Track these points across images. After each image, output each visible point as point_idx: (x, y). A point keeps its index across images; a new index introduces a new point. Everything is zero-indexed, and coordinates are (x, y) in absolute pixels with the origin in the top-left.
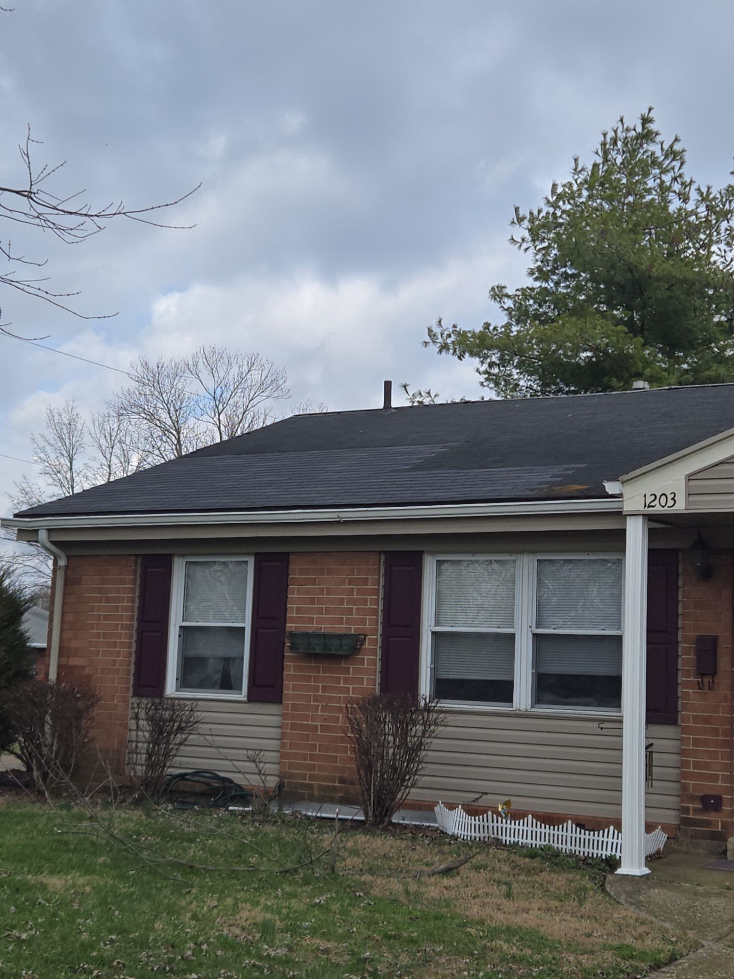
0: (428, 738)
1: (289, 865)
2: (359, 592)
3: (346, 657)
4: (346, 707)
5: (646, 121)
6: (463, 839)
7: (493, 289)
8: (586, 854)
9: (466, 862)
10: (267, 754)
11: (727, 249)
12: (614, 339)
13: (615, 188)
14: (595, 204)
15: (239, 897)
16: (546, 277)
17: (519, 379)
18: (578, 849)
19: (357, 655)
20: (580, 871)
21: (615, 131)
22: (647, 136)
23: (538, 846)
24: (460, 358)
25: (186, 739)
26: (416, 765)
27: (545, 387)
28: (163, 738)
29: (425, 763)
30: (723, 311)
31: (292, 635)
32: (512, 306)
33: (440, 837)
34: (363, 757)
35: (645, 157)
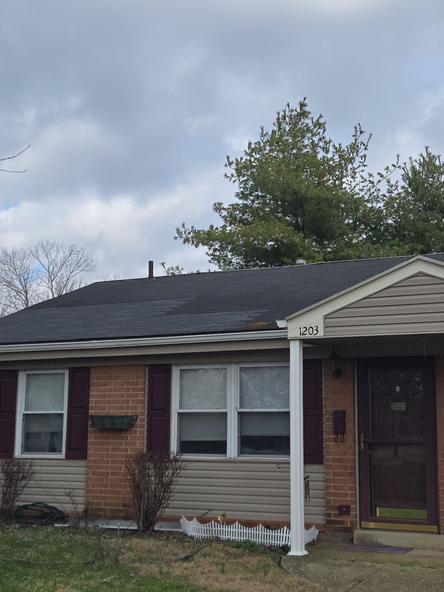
0: (175, 477)
1: (90, 559)
2: (134, 390)
3: (126, 430)
4: (126, 460)
5: (302, 105)
6: (197, 538)
7: (215, 204)
8: (270, 544)
9: (198, 552)
10: (77, 491)
11: (352, 180)
12: (286, 234)
13: (285, 145)
14: (274, 155)
15: (57, 580)
16: (245, 198)
17: (232, 259)
18: (265, 541)
19: (133, 428)
20: (266, 555)
21: (284, 112)
22: (303, 114)
23: (242, 541)
24: (196, 246)
25: (27, 484)
26: (168, 494)
27: (247, 263)
28: (13, 484)
29: (174, 492)
30: (351, 217)
31: (93, 417)
32: (227, 215)
33: (183, 537)
34: (137, 490)
35: (302, 126)
